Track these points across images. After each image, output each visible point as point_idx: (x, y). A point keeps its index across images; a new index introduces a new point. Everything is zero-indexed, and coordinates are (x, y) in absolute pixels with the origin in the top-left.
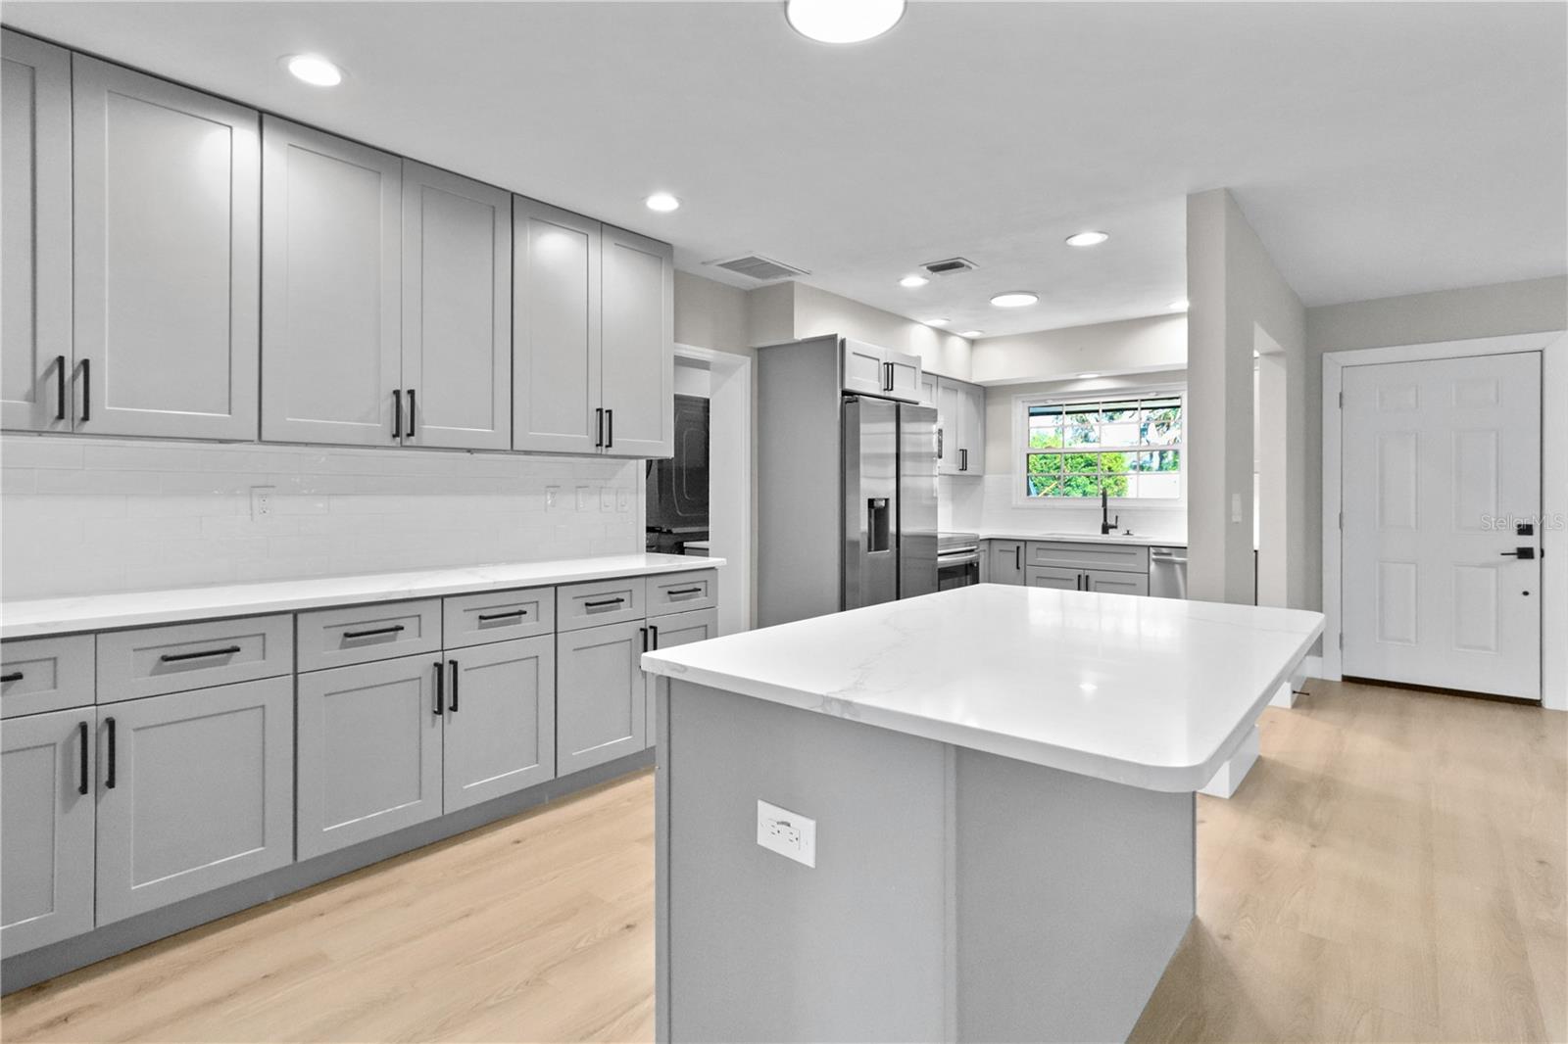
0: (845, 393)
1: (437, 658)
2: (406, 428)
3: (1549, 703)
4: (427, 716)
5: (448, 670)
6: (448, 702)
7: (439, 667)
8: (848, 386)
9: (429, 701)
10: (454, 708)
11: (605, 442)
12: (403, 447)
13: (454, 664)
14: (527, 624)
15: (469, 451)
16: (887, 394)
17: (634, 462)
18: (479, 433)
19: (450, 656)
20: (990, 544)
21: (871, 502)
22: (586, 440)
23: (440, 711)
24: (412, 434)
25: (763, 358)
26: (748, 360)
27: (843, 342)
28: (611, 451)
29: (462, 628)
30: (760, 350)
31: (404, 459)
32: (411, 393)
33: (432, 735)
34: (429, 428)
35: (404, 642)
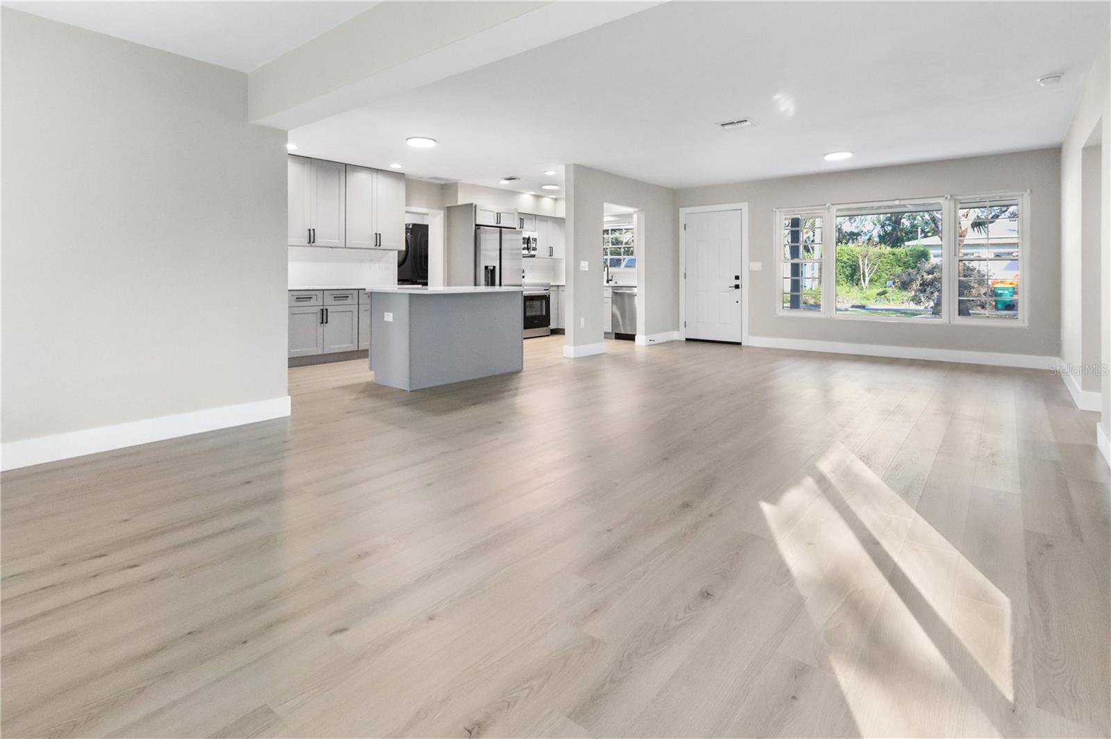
0: (476, 225)
1: (322, 308)
2: (312, 240)
3: (743, 344)
4: (319, 325)
5: (325, 311)
6: (325, 321)
7: (322, 310)
8: (477, 223)
9: (320, 321)
10: (327, 323)
11: (378, 244)
12: (311, 246)
13: (327, 310)
14: (349, 301)
15: (331, 247)
16: (498, 225)
17: (392, 252)
18: (335, 242)
19: (325, 307)
20: (558, 288)
21: (486, 268)
22: (372, 244)
23: (322, 323)
24: (314, 242)
25: (449, 211)
26: (443, 212)
27: (476, 206)
28: (380, 247)
29: (329, 301)
30: (448, 207)
31: (311, 250)
32: (314, 230)
33: (320, 330)
34: (319, 241)
35: (312, 302)
